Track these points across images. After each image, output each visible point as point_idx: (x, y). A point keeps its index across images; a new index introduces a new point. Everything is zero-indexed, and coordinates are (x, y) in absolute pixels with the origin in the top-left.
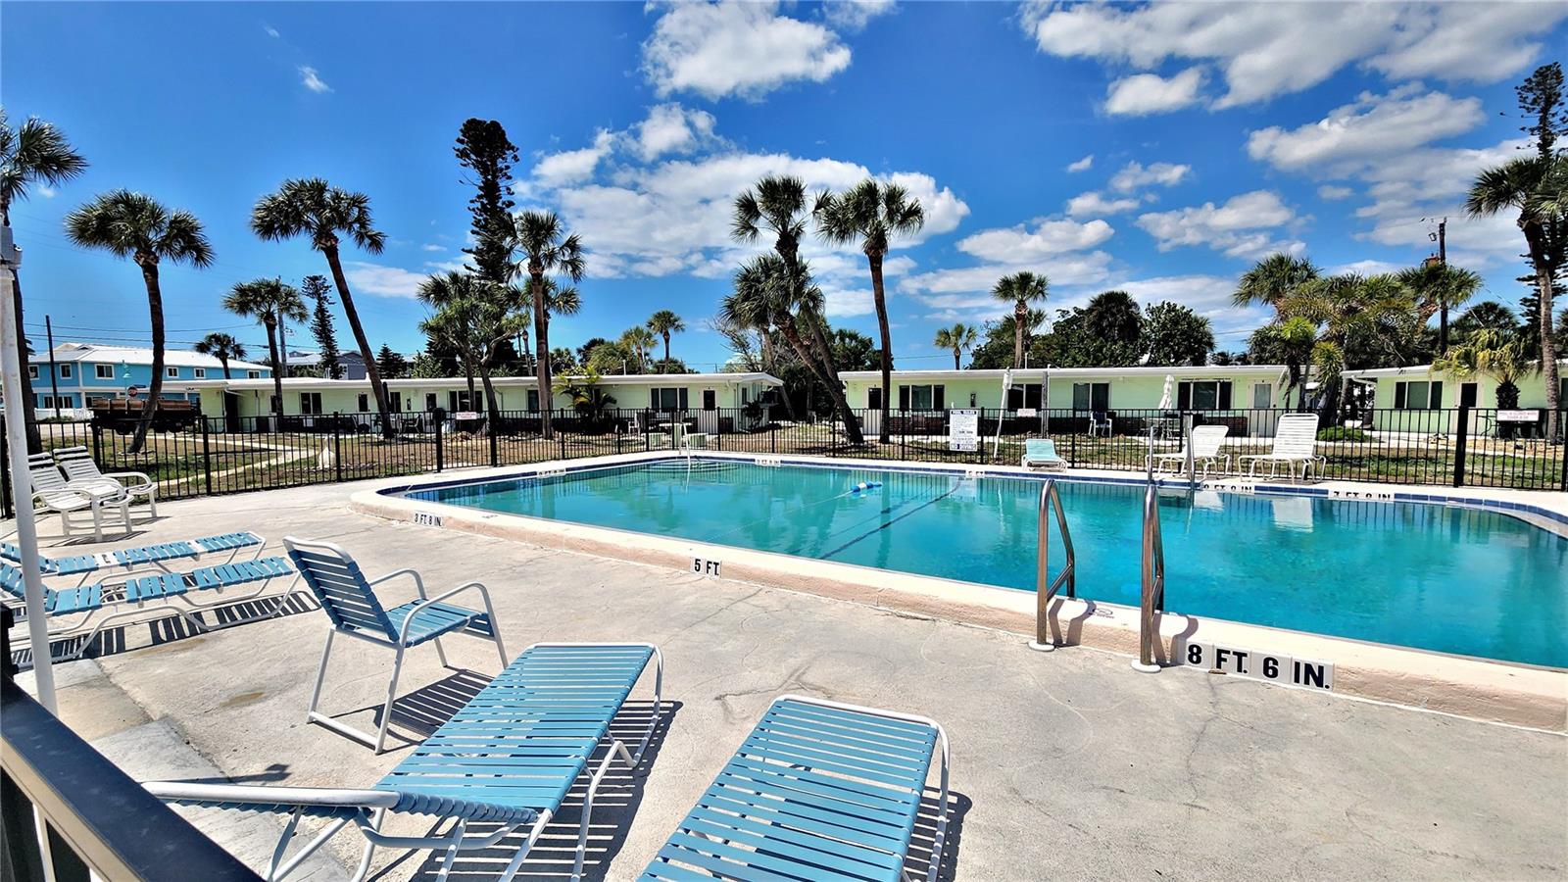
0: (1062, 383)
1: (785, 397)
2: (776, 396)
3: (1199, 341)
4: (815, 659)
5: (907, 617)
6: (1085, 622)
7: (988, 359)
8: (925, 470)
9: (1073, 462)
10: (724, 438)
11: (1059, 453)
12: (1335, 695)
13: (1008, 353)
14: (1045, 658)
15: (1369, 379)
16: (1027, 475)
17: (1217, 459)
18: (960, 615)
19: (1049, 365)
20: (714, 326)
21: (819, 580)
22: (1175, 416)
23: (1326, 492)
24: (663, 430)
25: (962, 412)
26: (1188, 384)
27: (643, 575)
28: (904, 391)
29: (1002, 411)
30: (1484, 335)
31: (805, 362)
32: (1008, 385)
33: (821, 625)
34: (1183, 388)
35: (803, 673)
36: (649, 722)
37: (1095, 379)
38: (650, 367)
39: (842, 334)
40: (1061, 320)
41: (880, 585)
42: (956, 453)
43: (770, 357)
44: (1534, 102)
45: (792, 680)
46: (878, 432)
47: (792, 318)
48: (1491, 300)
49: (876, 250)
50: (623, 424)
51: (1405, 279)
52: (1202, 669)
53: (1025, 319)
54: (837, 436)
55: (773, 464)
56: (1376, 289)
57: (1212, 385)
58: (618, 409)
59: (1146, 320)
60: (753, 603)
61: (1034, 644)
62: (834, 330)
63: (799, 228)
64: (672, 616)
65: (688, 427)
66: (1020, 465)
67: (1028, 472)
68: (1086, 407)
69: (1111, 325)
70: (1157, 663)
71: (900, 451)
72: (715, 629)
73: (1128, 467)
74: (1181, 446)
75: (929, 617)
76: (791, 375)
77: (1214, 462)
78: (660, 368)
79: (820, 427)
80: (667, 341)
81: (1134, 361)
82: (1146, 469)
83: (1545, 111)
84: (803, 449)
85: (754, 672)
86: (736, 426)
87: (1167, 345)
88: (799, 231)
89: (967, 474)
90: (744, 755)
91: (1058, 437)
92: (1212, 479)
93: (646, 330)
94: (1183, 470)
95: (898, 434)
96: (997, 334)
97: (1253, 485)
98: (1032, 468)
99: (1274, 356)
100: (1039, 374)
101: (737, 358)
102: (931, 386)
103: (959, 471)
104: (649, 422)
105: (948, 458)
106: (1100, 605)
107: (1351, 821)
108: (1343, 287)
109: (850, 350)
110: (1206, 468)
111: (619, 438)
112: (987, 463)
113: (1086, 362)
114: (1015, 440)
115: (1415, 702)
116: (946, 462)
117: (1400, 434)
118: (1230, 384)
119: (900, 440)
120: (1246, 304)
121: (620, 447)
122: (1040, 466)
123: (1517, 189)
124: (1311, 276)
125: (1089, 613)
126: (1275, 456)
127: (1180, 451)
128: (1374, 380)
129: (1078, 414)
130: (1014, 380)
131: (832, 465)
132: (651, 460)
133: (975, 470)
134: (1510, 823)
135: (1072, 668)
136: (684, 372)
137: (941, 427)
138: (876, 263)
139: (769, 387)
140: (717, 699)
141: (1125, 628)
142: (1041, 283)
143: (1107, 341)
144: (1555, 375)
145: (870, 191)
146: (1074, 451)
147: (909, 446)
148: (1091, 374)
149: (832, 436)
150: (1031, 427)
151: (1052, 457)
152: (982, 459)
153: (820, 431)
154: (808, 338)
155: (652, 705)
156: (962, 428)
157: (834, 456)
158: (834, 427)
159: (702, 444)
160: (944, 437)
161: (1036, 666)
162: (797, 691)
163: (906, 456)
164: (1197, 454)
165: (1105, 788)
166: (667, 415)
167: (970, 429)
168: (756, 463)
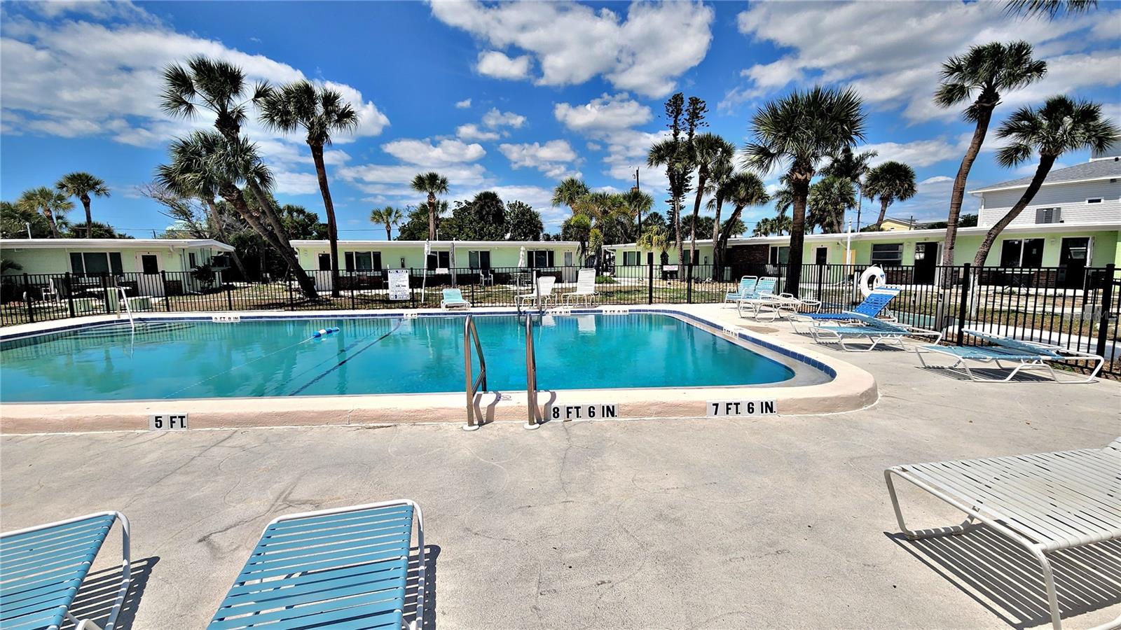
0: (462, 250)
1: (237, 261)
2: (228, 260)
3: (536, 227)
4: (299, 479)
5: (374, 428)
6: (496, 406)
7: (412, 233)
8: (372, 315)
9: (473, 303)
10: (173, 300)
11: (464, 297)
12: (619, 420)
13: (424, 229)
14: (474, 435)
15: (613, 250)
16: (445, 314)
17: (551, 296)
18: (414, 418)
19: (454, 239)
20: (147, 193)
21: (295, 413)
22: (527, 272)
23: (602, 311)
24: (92, 295)
25: (397, 272)
26: (532, 252)
27: (87, 443)
28: (349, 256)
29: (425, 270)
30: (655, 228)
31: (255, 231)
32: (428, 251)
33: (301, 450)
34: (530, 254)
35: (289, 494)
36: (119, 587)
37: (481, 248)
38: (66, 231)
39: (290, 210)
40: (458, 208)
41: (350, 408)
42: (394, 302)
43: (217, 226)
44: (672, 112)
45: (279, 502)
46: (331, 288)
47: (239, 192)
48: (656, 211)
49: (317, 143)
50: (35, 292)
51: (624, 198)
52: (560, 420)
53: (433, 206)
54: (293, 293)
55: (232, 320)
56: (616, 202)
57: (543, 253)
58: (25, 275)
59: (507, 212)
60: (227, 445)
61: (466, 427)
62: (282, 205)
63: (240, 112)
64: (132, 477)
65: (126, 291)
66: (440, 307)
67: (447, 312)
68: (476, 267)
69: (488, 213)
70: (538, 423)
71: (351, 303)
72: (189, 478)
73: (505, 304)
74: (532, 290)
75: (392, 424)
76: (241, 242)
77: (550, 298)
78: (79, 232)
79: (277, 286)
80: (87, 205)
81: (502, 238)
82: (515, 304)
83: (676, 117)
84: (261, 306)
85: (238, 506)
86: (186, 287)
87: (520, 228)
88: (240, 114)
89: (405, 316)
90: (242, 584)
91: (463, 287)
92: (549, 308)
93: (56, 192)
94: (534, 304)
95: (348, 289)
96: (416, 215)
97: (569, 310)
98: (448, 309)
99: (571, 237)
100: (447, 244)
101: (179, 224)
102: (370, 253)
103: (399, 315)
104: (70, 287)
105: (389, 305)
106: (504, 394)
107: (635, 484)
108: (601, 199)
109: (298, 223)
110: (546, 302)
111: (30, 306)
112: (417, 307)
113: (474, 237)
114: (436, 290)
115: (650, 415)
116: (387, 308)
117: (628, 278)
118: (553, 252)
119: (350, 294)
120: (558, 206)
121: (31, 316)
122: (453, 307)
123: (666, 156)
124: (586, 191)
125: (497, 400)
126: (578, 293)
127: (532, 293)
128: (615, 250)
129: (474, 272)
130: (431, 248)
131: (292, 317)
132: (80, 326)
133: (410, 313)
134: (694, 465)
135: (491, 437)
136: (113, 237)
137: (381, 282)
138: (317, 153)
139: (219, 253)
140: (200, 541)
141: (519, 404)
142: (444, 181)
143: (486, 224)
144: (681, 249)
145: (307, 91)
146: (473, 295)
147: (357, 299)
148: (478, 245)
149: (289, 293)
150: (445, 281)
151: (460, 300)
152: (413, 305)
153: (277, 290)
154: (257, 210)
155: (121, 570)
156: (398, 283)
157: (292, 310)
158: (290, 285)
159: (145, 306)
160: (385, 291)
161: (470, 442)
162: (285, 510)
163: (356, 306)
164: (542, 294)
165: (520, 508)
166: (96, 280)
167: (403, 284)
168: (214, 320)
